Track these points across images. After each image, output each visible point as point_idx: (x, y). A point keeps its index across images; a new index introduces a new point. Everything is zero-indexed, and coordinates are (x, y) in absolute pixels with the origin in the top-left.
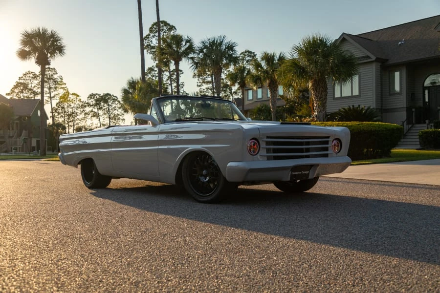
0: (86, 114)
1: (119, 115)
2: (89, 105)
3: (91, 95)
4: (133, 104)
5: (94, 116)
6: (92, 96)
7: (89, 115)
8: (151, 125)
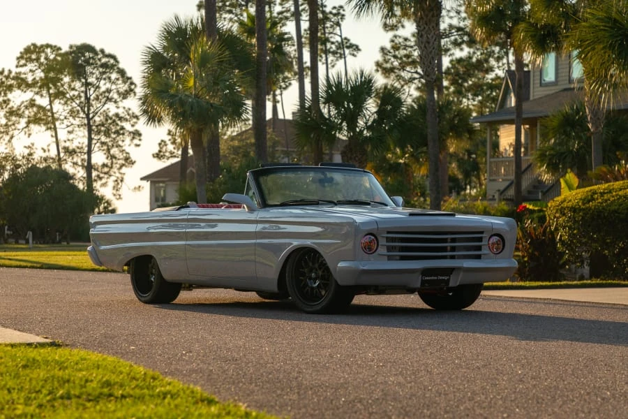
0: (12, 113)
1: (121, 119)
2: (22, 83)
3: (28, 50)
4: (182, 103)
5: (35, 120)
6: (31, 53)
7: (20, 116)
8: (247, 210)
